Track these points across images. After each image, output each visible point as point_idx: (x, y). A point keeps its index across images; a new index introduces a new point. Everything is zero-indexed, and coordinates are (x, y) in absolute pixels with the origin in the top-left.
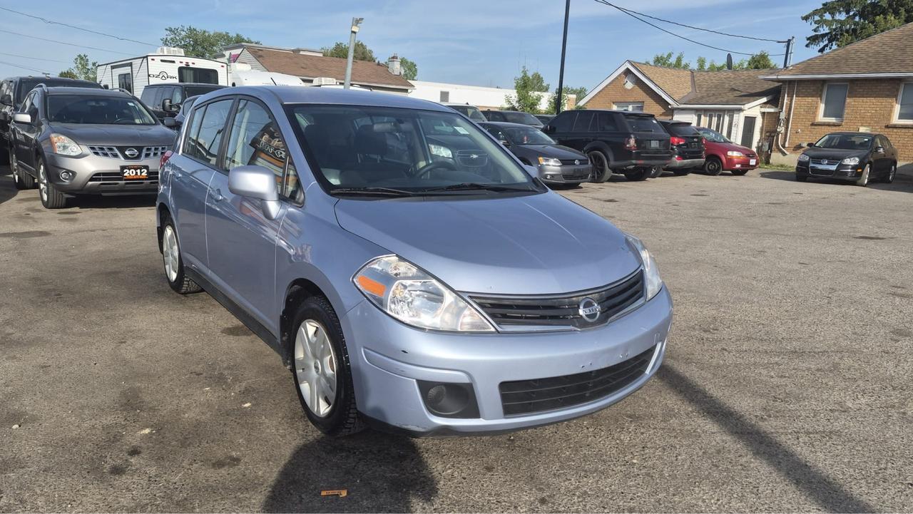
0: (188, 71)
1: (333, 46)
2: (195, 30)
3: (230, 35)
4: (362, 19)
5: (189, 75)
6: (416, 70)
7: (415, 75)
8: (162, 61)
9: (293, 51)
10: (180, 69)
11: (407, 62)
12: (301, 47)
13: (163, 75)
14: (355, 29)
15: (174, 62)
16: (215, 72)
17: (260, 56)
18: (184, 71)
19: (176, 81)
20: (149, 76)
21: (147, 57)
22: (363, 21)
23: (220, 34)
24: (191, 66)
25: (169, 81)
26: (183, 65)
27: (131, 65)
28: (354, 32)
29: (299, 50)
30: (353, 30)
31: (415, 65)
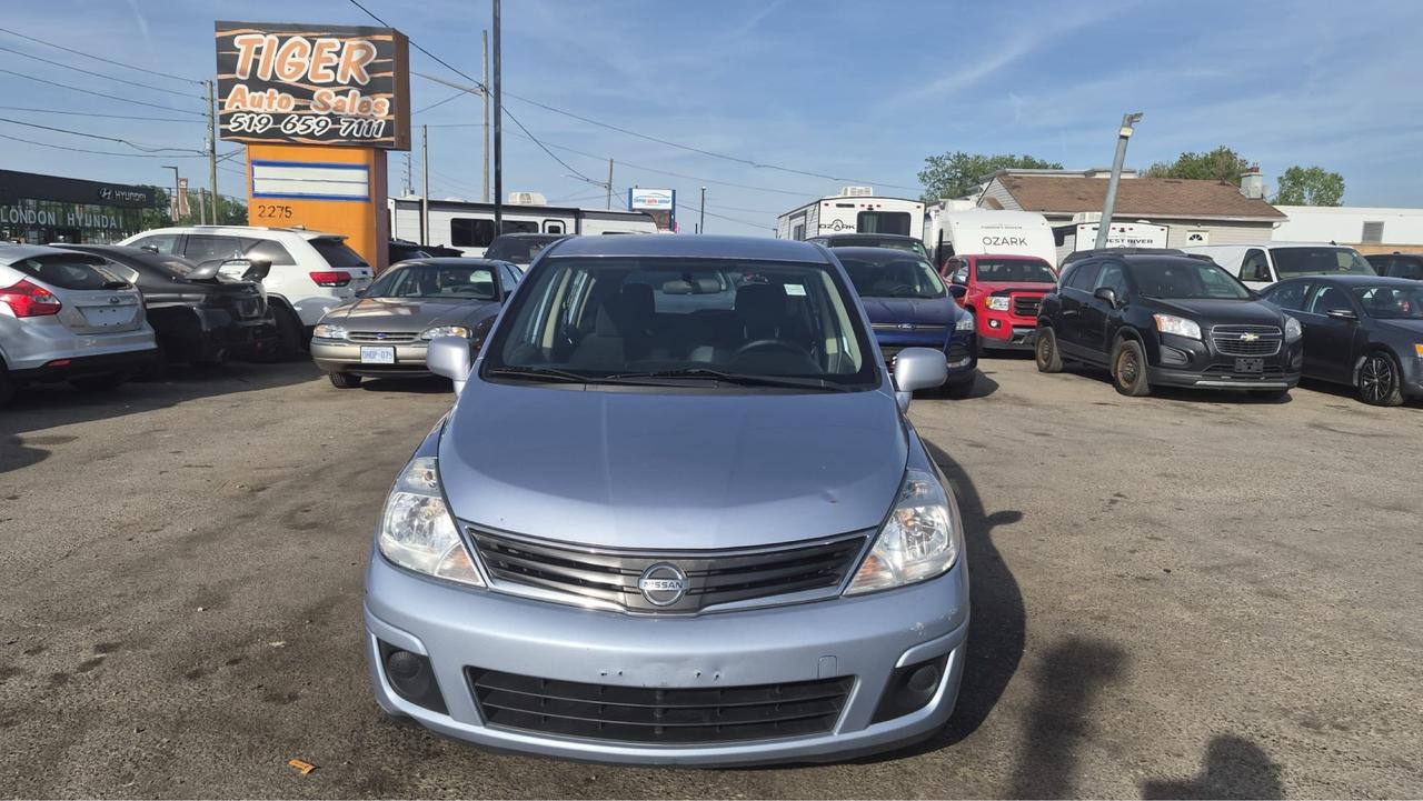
0: (871, 217)
1: (1176, 159)
2: (965, 156)
3: (1016, 159)
4: (1141, 114)
5: (871, 222)
6: (1342, 187)
7: (1338, 196)
8: (839, 205)
9: (1084, 174)
10: (861, 216)
11: (1323, 175)
12: (1096, 167)
13: (838, 223)
14: (1126, 132)
15: (852, 206)
16: (907, 215)
17: (1015, 187)
18: (866, 217)
19: (853, 231)
20: (819, 226)
21: (819, 202)
22: (1142, 119)
23: (1001, 159)
24: (876, 209)
25: (845, 232)
26: (865, 209)
27: (805, 213)
28: (1126, 138)
29: (1094, 172)
30: (1122, 133)
31: (1341, 179)
